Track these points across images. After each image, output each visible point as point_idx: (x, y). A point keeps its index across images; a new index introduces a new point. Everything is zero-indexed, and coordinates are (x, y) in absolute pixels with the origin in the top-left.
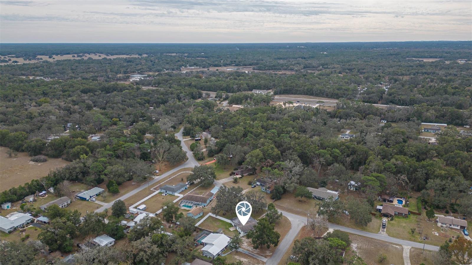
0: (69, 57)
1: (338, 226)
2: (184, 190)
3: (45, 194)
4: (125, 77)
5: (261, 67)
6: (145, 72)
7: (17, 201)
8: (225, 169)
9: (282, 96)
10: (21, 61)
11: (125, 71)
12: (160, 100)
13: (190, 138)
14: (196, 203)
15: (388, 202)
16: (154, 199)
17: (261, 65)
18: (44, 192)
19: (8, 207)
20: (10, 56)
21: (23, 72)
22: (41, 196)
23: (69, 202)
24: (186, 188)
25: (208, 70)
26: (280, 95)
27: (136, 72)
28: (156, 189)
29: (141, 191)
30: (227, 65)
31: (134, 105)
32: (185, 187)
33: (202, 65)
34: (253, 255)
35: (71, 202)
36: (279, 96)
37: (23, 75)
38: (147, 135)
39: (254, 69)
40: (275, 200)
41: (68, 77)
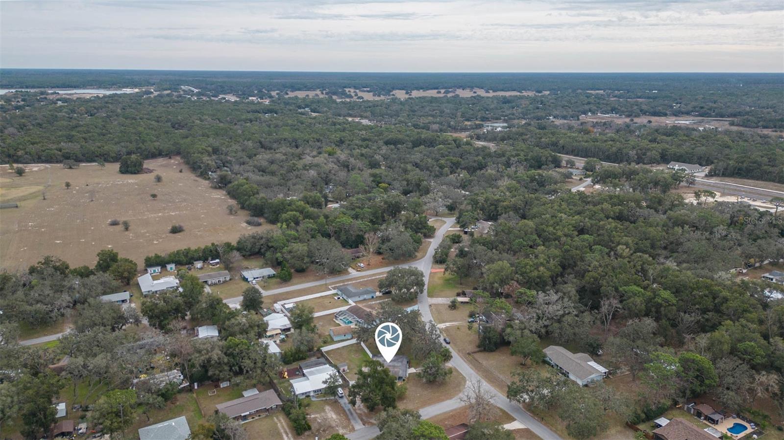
0: (432, 93)
1: (539, 423)
2: (369, 299)
3: (217, 263)
4: (474, 127)
5: (749, 121)
6: (514, 119)
7: (186, 264)
8: (461, 284)
9: (727, 179)
10: (368, 96)
11: (484, 117)
12: (475, 165)
13: (460, 227)
14: (358, 319)
15: (705, 419)
16: (320, 300)
17: (750, 118)
18: (217, 260)
19: (171, 268)
20: (365, 89)
21: (350, 112)
22: (211, 264)
23: (228, 279)
24: (373, 297)
25: (632, 120)
26: (722, 178)
27: (500, 119)
28: (334, 288)
29: (316, 286)
30: (682, 113)
31: (430, 169)
32: (372, 295)
33: (627, 111)
34: (352, 414)
35: (230, 280)
36: (719, 178)
37: (351, 116)
38: (403, 212)
39: (732, 124)
40: (480, 349)
41: (397, 122)
